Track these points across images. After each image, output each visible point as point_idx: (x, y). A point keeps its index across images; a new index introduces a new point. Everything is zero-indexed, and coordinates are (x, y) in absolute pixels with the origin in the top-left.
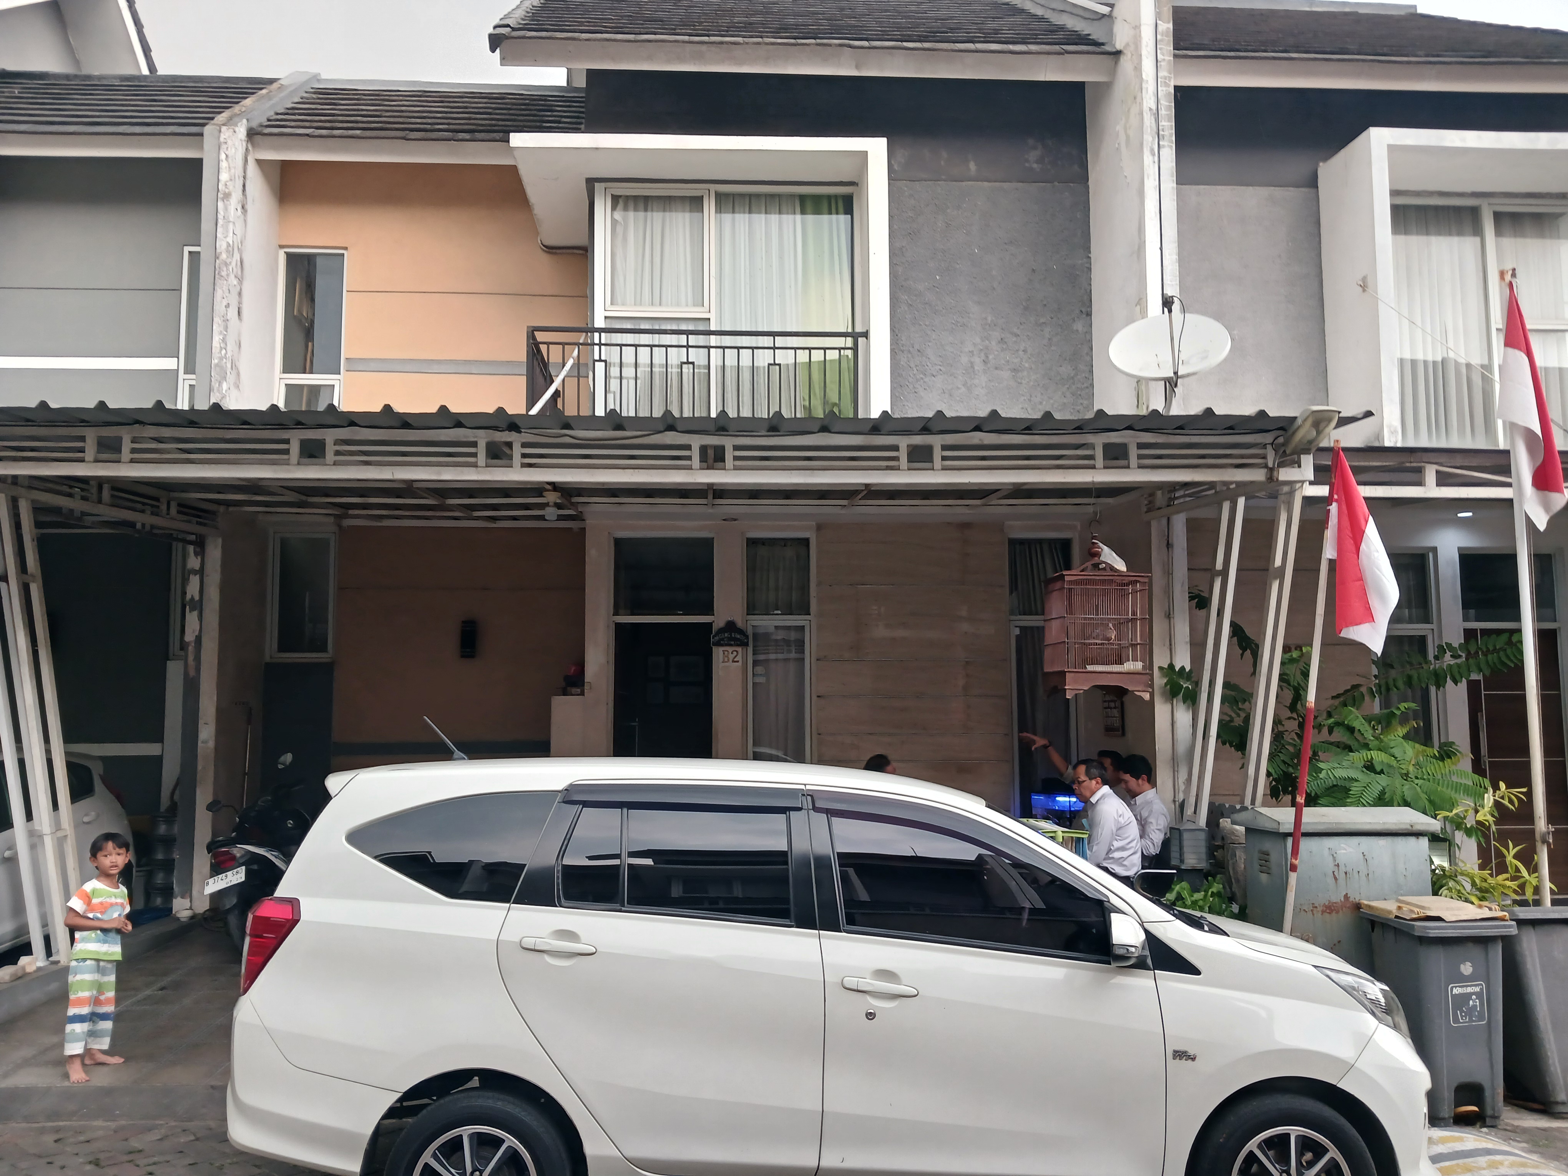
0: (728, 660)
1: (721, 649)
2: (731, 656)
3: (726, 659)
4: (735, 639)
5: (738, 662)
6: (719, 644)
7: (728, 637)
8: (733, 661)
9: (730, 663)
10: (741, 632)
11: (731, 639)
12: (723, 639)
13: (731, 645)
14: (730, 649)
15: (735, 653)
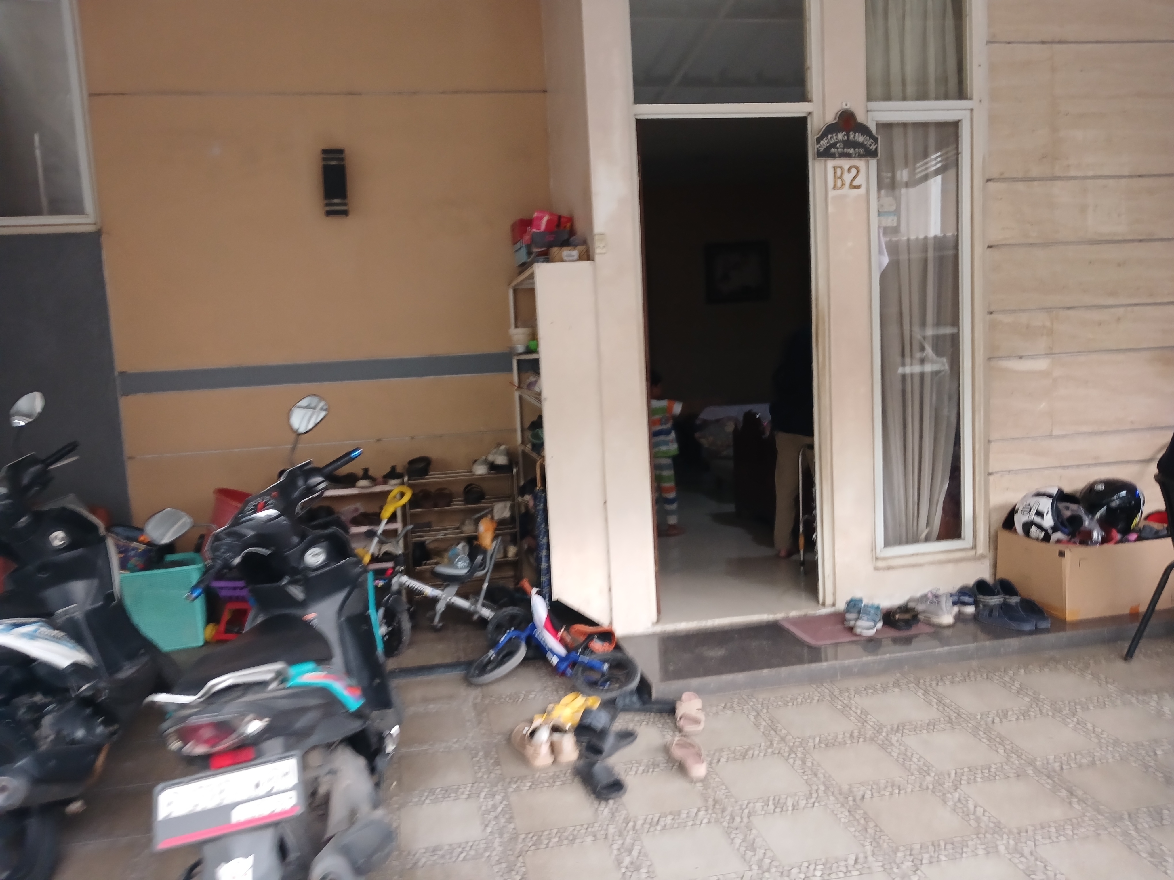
0: (843, 184)
1: (831, 163)
2: (848, 178)
3: (839, 183)
4: (855, 145)
5: (858, 187)
6: (825, 154)
7: (842, 141)
8: (852, 187)
9: (846, 190)
10: (864, 129)
11: (848, 144)
12: (834, 145)
13: (849, 155)
14: (845, 163)
15: (854, 171)
